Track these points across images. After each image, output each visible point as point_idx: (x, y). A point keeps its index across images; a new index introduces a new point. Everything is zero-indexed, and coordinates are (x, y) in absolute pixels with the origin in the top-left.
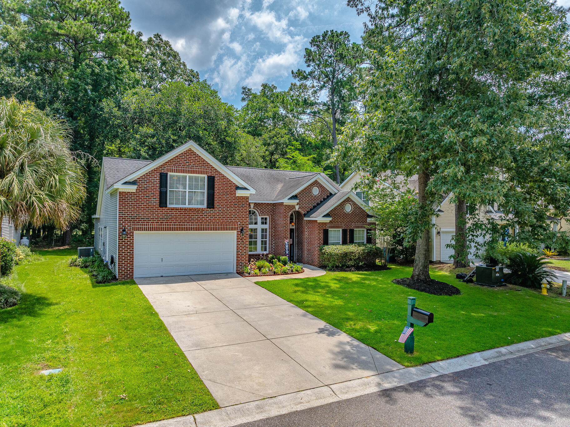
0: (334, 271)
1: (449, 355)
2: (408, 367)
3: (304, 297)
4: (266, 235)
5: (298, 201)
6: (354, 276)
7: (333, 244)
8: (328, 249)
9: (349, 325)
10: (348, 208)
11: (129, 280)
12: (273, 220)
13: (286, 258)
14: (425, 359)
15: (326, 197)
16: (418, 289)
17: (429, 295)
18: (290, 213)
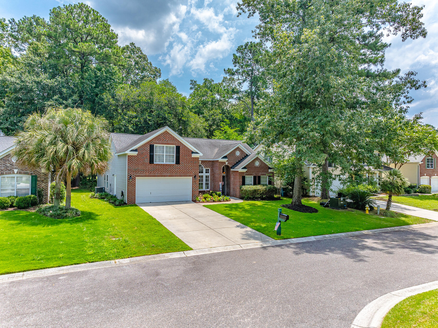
0: (248, 200)
1: (297, 236)
2: (277, 240)
3: (230, 212)
4: (208, 179)
5: (227, 159)
6: (259, 203)
7: (248, 185)
8: (245, 188)
9: (252, 224)
10: (257, 164)
11: (133, 204)
12: (212, 170)
13: (220, 193)
14: (285, 237)
15: (244, 157)
16: (294, 209)
17: (299, 212)
18: (223, 166)
